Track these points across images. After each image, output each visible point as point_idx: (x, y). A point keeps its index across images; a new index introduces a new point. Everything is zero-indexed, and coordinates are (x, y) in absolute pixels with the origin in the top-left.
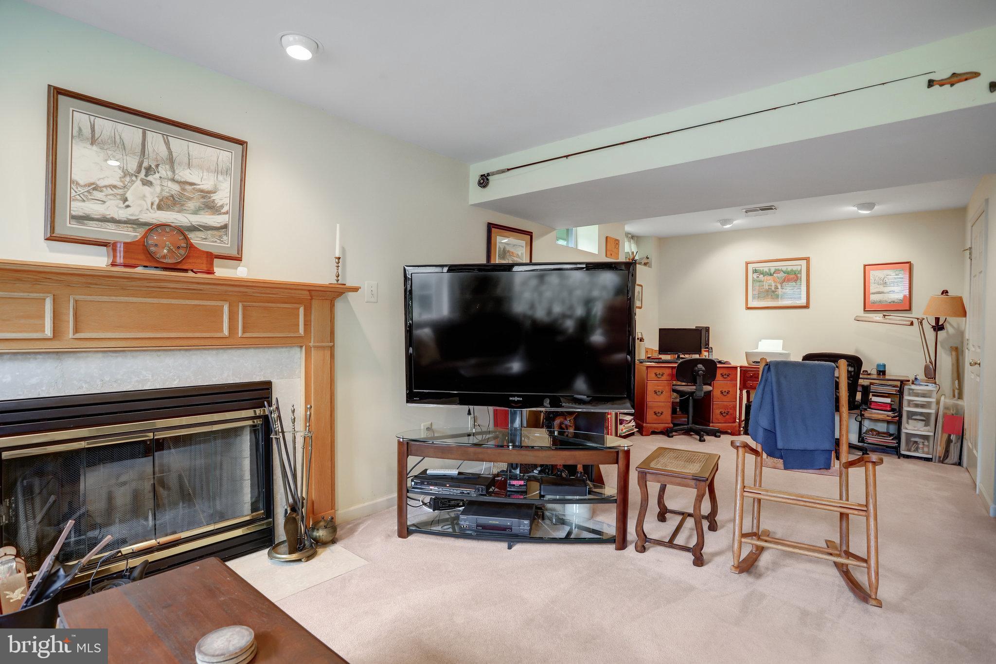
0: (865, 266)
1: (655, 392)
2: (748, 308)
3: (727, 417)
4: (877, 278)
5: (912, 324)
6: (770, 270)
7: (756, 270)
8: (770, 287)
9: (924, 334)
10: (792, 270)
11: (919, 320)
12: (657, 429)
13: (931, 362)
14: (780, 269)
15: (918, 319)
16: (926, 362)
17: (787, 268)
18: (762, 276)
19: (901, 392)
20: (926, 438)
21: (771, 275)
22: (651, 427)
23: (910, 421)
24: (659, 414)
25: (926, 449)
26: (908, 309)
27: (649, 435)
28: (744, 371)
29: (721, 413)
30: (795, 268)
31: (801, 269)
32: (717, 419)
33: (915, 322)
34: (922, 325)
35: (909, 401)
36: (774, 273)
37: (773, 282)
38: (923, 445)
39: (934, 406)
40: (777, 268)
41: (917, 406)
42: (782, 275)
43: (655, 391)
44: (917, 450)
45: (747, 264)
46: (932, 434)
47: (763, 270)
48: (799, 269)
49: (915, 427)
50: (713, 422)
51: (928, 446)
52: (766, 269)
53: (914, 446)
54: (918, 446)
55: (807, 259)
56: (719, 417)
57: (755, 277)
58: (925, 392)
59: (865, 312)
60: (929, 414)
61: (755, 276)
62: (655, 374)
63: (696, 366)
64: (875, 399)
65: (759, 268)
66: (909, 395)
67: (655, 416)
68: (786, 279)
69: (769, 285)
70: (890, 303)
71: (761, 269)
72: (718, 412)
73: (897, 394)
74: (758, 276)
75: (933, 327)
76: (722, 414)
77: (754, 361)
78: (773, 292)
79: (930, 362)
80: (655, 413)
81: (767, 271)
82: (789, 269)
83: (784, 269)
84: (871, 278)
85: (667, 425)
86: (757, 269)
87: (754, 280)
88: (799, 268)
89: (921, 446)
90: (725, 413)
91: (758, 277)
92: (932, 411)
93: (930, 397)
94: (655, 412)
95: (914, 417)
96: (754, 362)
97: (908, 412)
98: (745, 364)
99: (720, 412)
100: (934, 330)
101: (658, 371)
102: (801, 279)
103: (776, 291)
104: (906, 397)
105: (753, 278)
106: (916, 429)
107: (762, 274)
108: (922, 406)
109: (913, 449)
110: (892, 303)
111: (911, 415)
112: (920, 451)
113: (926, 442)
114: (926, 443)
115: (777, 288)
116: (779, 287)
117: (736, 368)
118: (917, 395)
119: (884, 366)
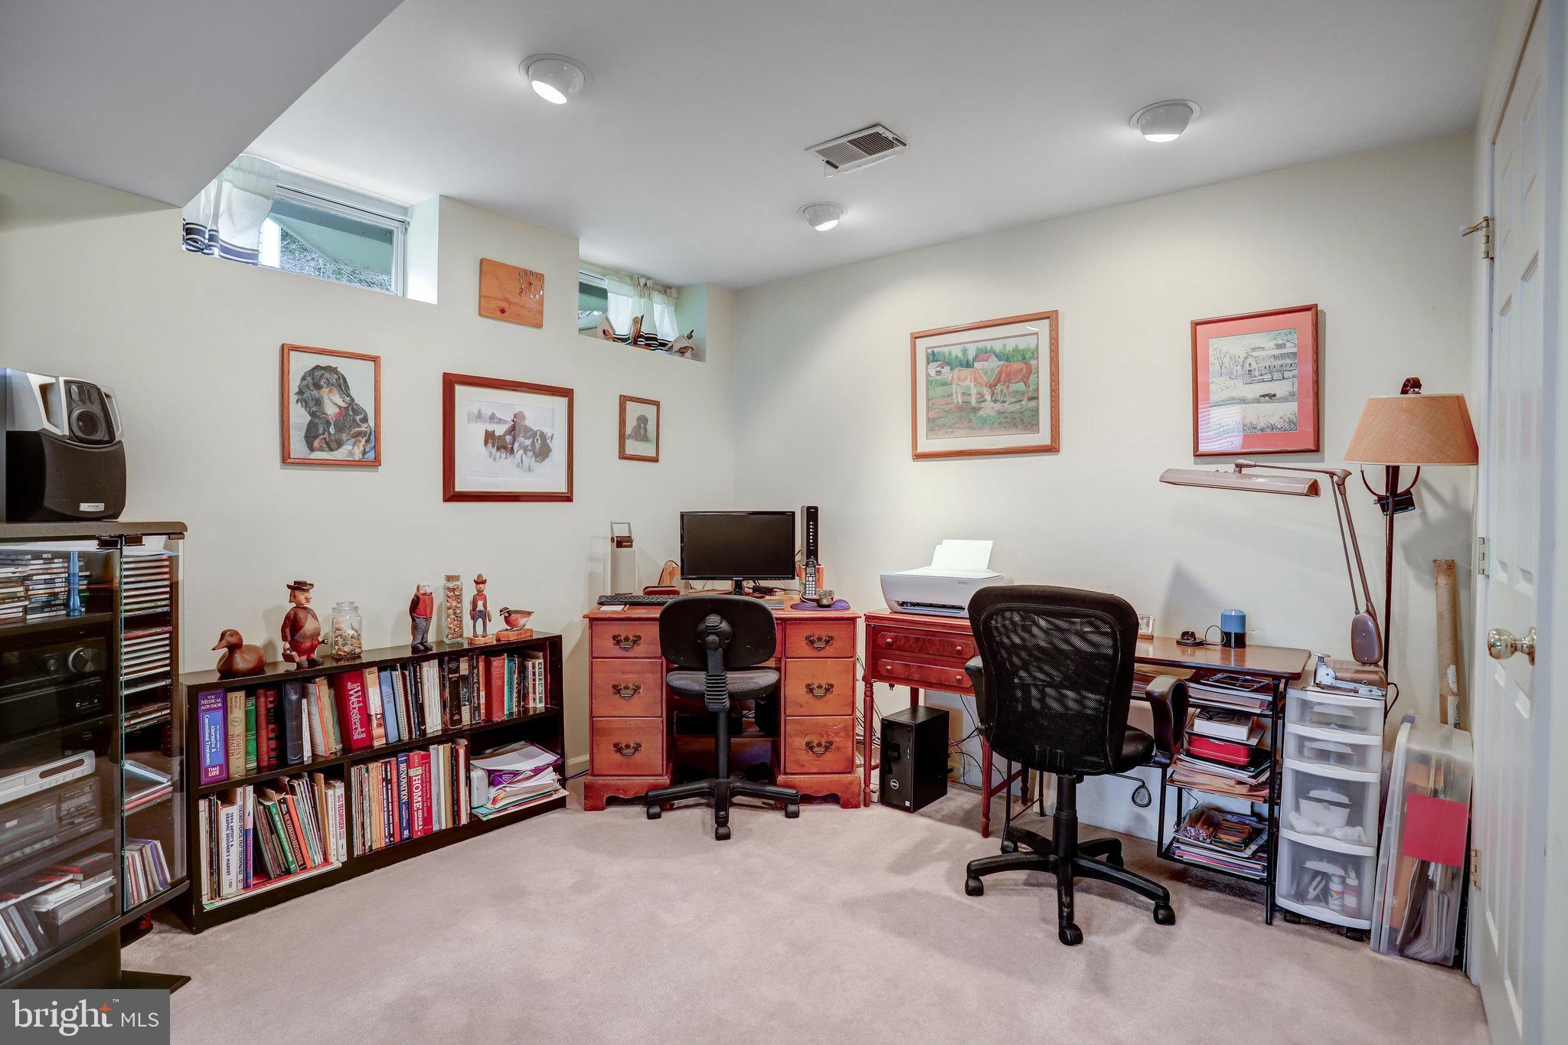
0: (1196, 324)
1: (617, 690)
2: (919, 457)
3: (828, 756)
4: (1226, 360)
5: (1314, 489)
6: (965, 351)
7: (933, 354)
8: (966, 398)
9: (1350, 522)
10: (1016, 350)
11: (1335, 478)
12: (625, 792)
13: (1371, 613)
14: (989, 348)
15: (1332, 474)
16: (1357, 612)
17: (1004, 346)
18: (946, 369)
19: (1278, 709)
20: (1353, 862)
21: (968, 365)
22: (607, 787)
23: (1304, 803)
24: (631, 751)
25: (1351, 901)
26: (1312, 447)
27: (603, 809)
28: (876, 627)
29: (810, 746)
30: (1022, 344)
31: (1037, 345)
32: (797, 762)
33: (1325, 483)
34: (1343, 494)
35: (1302, 739)
36: (974, 360)
37: (972, 385)
38: (1343, 882)
39: (1375, 759)
40: (981, 345)
41: (1323, 755)
42: (994, 364)
43: (614, 687)
44: (1324, 897)
45: (915, 337)
46: (1369, 852)
47: (950, 353)
48: (1033, 346)
49: (1318, 824)
50: (788, 771)
51: (1358, 891)
52: (957, 352)
53: (1314, 884)
54: (1327, 883)
55: (1051, 317)
56: (805, 757)
57: (932, 373)
58: (1350, 713)
59: (1199, 459)
60: (1362, 786)
61: (933, 369)
62: (614, 637)
63: (702, 619)
64: (1202, 727)
65: (940, 350)
66: (1302, 720)
67: (617, 757)
68: (1003, 376)
69: (964, 394)
70: (1262, 430)
71: (946, 350)
72: (799, 742)
73: (1266, 716)
74: (939, 369)
75: (1380, 499)
76: (811, 748)
77: (901, 600)
78: (975, 410)
79: (1368, 611)
80: (618, 749)
81: (960, 355)
82: (1011, 345)
83: (998, 346)
84: (1212, 359)
85: (652, 780)
86: (936, 350)
87: (929, 382)
88: (1031, 342)
89: (1335, 886)
90: (819, 745)
91: (938, 373)
92: (1372, 777)
93: (1363, 729)
94: (615, 745)
95: (1313, 794)
96: (903, 604)
97: (1298, 774)
98: (882, 608)
99: (808, 744)
100: (1384, 508)
101: (623, 630)
102: (1037, 372)
103: (980, 409)
104: (1294, 728)
105: (928, 375)
106: (1321, 830)
107: (948, 364)
108: (1342, 759)
109: (1312, 894)
110: (1268, 431)
111: (1306, 783)
112: (1334, 902)
113: (1353, 874)
114: (1352, 881)
115: (981, 399)
116: (988, 398)
117: (852, 620)
118: (1325, 721)
119: (1242, 619)
